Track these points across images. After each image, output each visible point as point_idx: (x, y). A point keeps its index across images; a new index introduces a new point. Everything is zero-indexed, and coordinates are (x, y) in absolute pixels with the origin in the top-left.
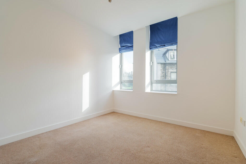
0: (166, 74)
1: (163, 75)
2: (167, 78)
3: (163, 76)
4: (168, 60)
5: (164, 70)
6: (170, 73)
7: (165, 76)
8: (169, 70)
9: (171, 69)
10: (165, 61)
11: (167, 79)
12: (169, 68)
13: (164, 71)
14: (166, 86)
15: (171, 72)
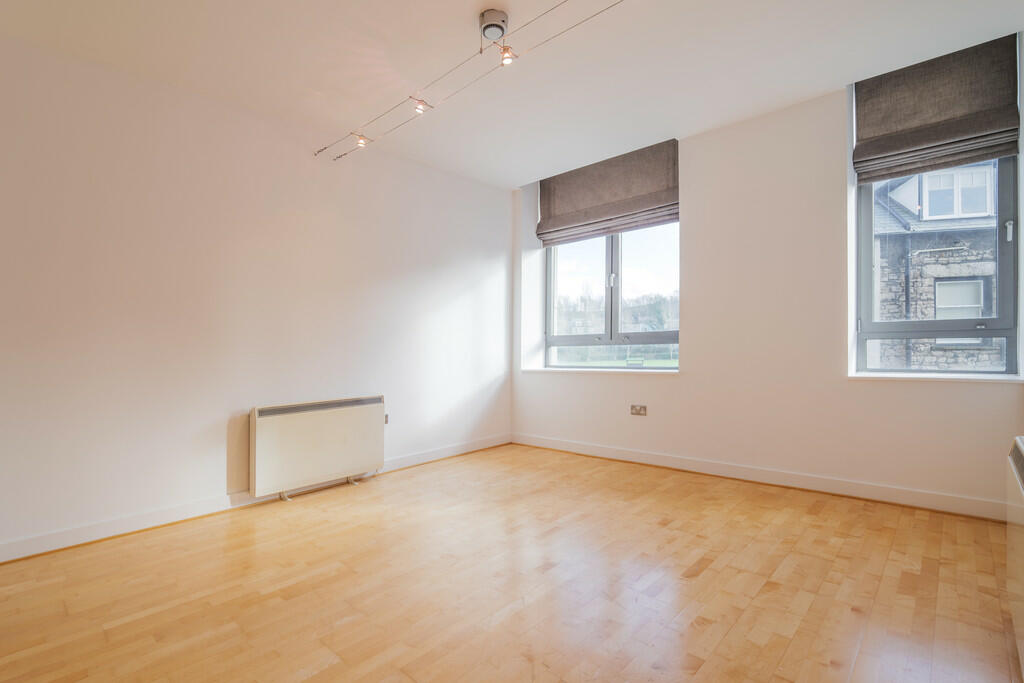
0: (912, 290)
1: (892, 295)
2: (912, 309)
3: (894, 301)
4: (919, 218)
5: (897, 272)
6: (928, 282)
7: (903, 298)
8: (924, 268)
9: (937, 262)
10: (906, 227)
11: (916, 312)
12: (927, 260)
13: (895, 278)
14: (908, 348)
15: (938, 279)
